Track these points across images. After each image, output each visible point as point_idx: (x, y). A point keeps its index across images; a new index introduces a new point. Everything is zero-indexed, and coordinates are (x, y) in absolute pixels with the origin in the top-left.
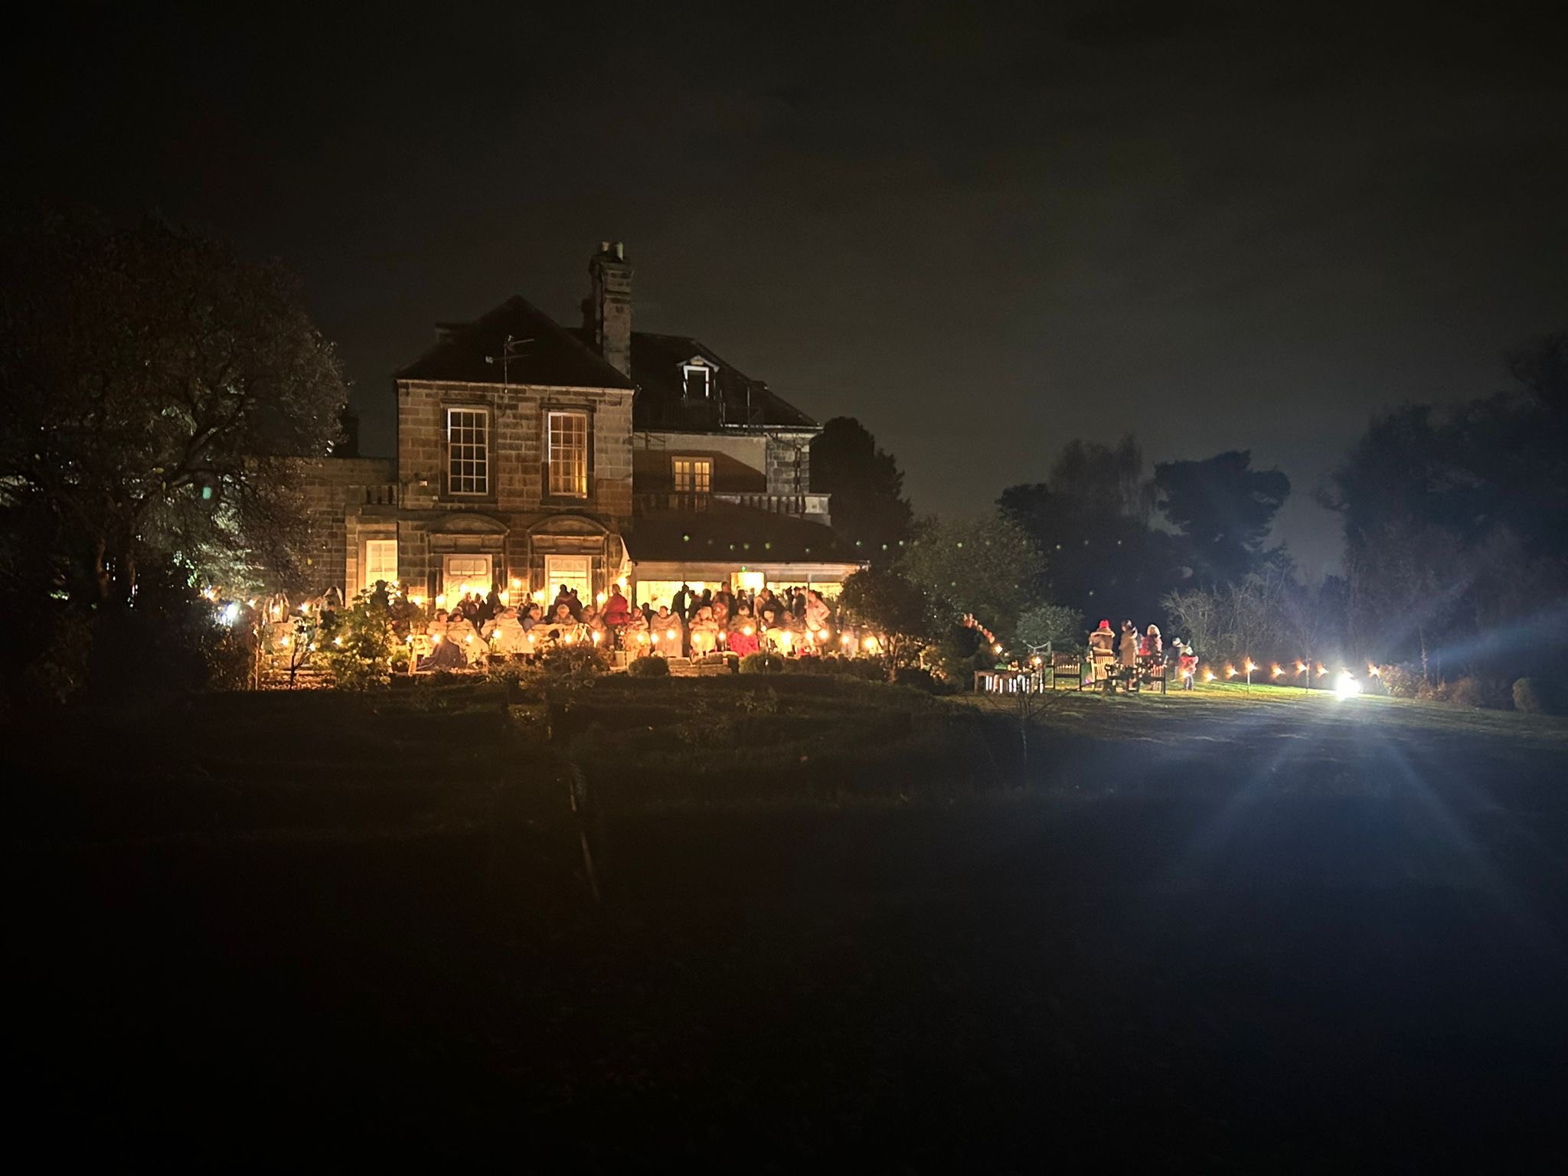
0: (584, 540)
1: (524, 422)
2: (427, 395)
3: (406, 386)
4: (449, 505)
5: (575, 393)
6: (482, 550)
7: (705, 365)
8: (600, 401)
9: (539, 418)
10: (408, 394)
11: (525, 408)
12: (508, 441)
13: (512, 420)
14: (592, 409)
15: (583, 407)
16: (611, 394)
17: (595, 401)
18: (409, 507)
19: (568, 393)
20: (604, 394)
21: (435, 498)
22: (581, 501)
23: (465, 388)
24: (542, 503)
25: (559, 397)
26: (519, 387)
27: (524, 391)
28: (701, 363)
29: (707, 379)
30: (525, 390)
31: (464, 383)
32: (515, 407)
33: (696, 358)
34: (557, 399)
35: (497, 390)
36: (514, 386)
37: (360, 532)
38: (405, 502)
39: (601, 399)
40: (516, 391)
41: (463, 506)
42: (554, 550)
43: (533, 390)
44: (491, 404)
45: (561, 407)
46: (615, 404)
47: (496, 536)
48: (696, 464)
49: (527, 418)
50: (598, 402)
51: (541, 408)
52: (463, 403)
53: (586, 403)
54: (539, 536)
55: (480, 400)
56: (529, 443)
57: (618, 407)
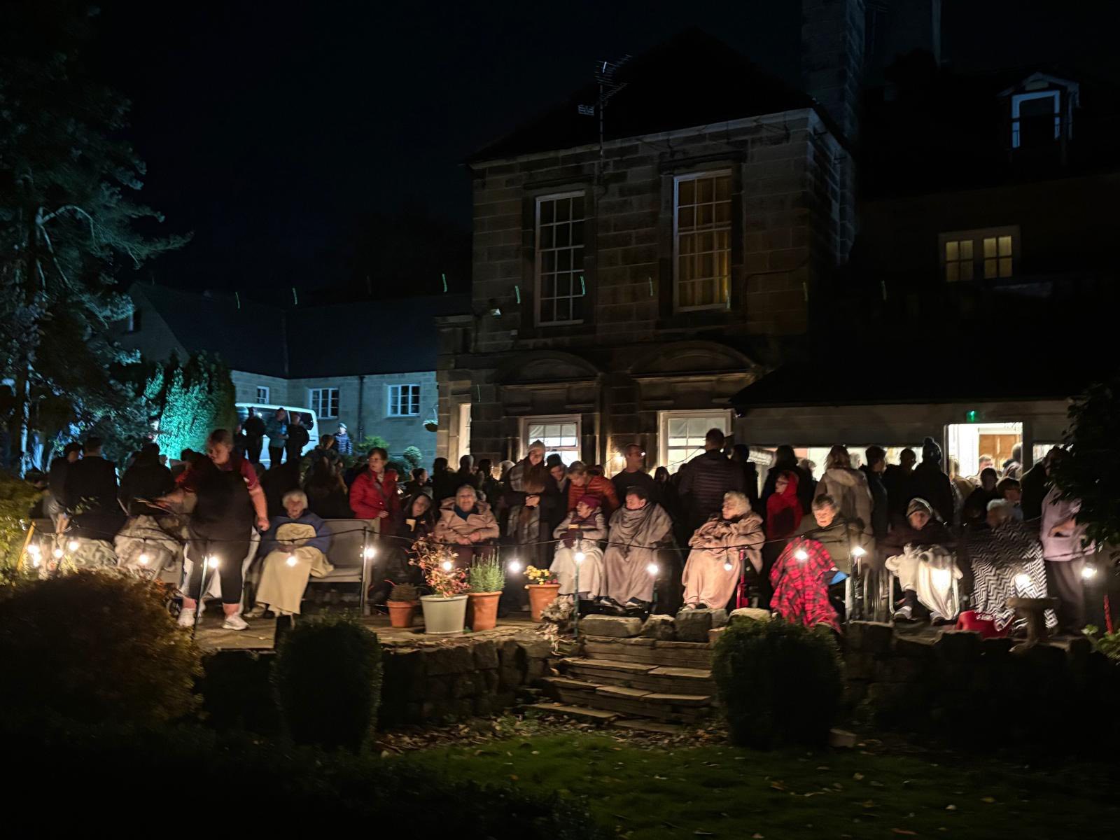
0: (719, 381)
1: (634, 199)
2: (509, 182)
3: (481, 174)
4: (531, 342)
5: (714, 136)
6: (568, 407)
7: (1052, 87)
8: (753, 141)
9: (656, 187)
10: (484, 185)
11: (639, 175)
12: (612, 233)
13: (617, 199)
14: (737, 156)
15: (724, 157)
16: (769, 125)
17: (745, 142)
18: (483, 350)
19: (701, 138)
20: (759, 128)
21: (514, 333)
22: (718, 317)
23: (555, 161)
24: (659, 325)
25: (687, 147)
26: (627, 144)
27: (634, 149)
28: (1046, 85)
29: (1057, 110)
30: (637, 146)
31: (552, 154)
32: (621, 177)
33: (1032, 78)
34: (684, 152)
35: (595, 155)
36: (618, 144)
37: (454, 393)
38: (479, 343)
39: (757, 136)
40: (623, 151)
41: (549, 341)
42: (670, 402)
43: (651, 143)
44: (589, 180)
45: (690, 164)
46: (776, 141)
47: (584, 384)
48: (987, 241)
49: (638, 190)
50: (749, 145)
51: (660, 170)
52: (554, 185)
53: (726, 149)
54: (647, 380)
55: (575, 175)
56: (642, 231)
57: (784, 144)
